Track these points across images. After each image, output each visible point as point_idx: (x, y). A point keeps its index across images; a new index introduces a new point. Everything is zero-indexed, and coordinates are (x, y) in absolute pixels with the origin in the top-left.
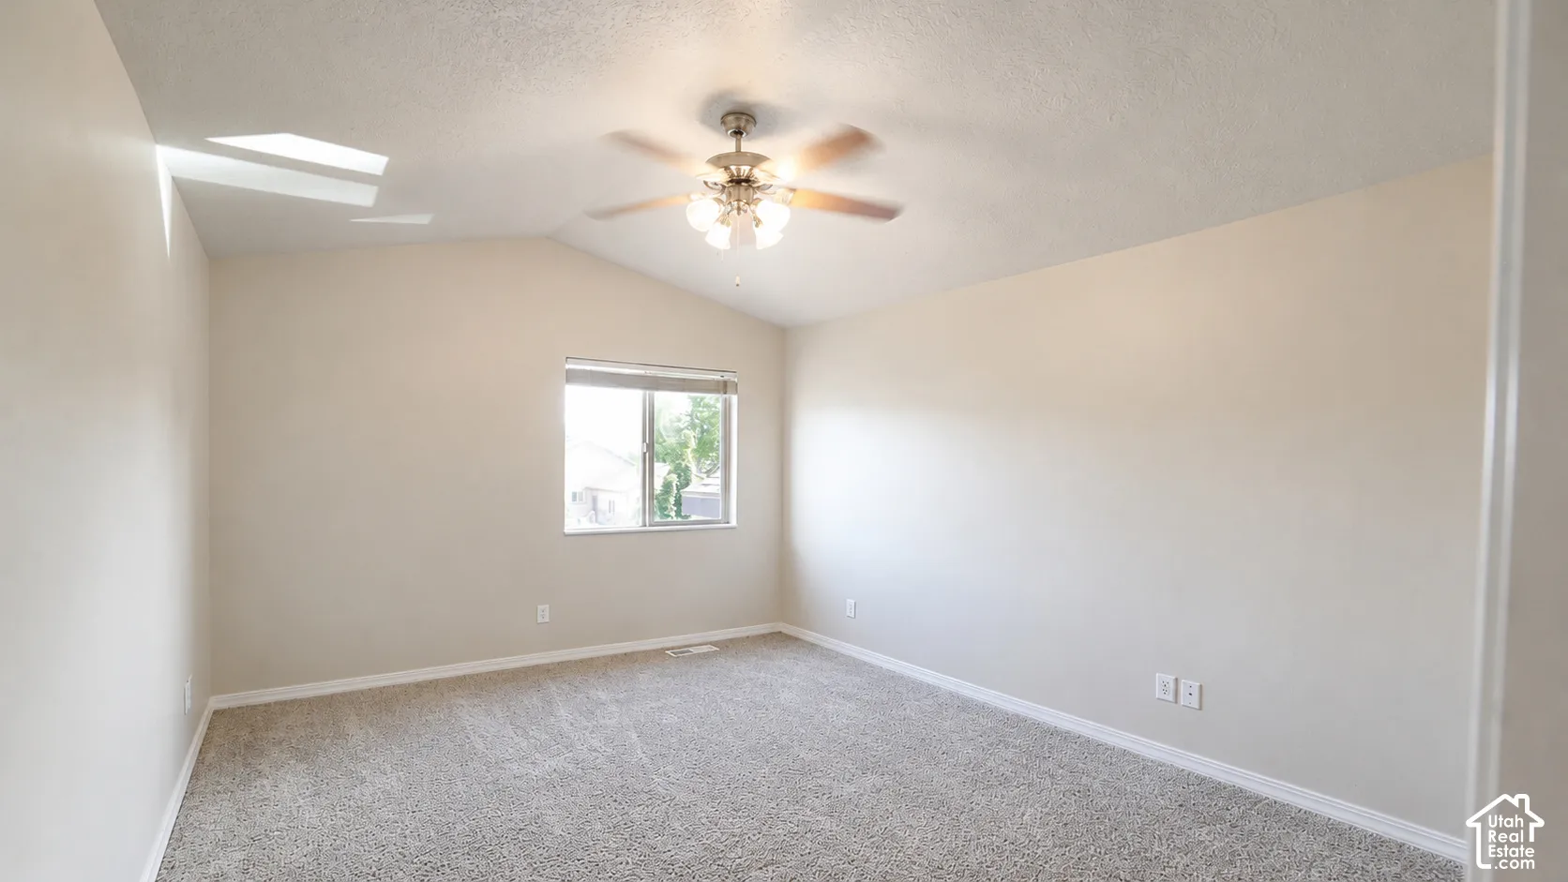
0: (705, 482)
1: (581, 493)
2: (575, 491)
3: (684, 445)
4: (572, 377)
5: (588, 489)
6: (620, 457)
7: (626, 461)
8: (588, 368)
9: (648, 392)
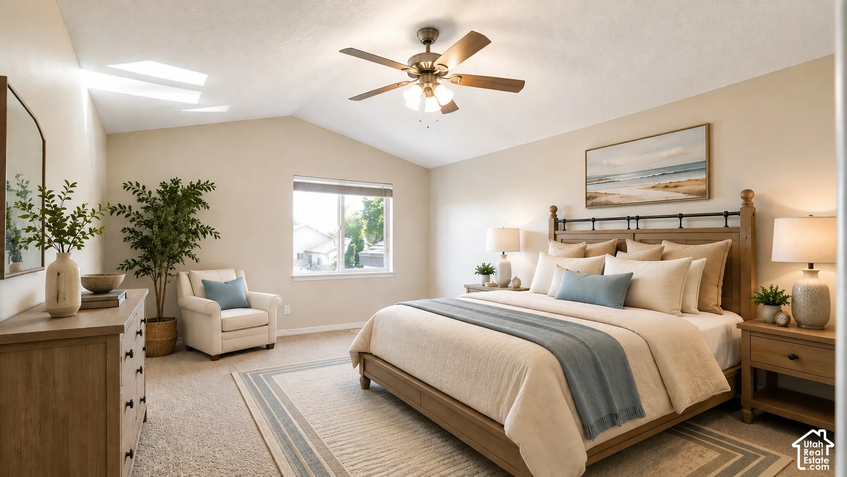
0: (371, 247)
1: (302, 254)
2: (298, 252)
3: (361, 227)
4: (297, 186)
5: (306, 252)
6: (324, 235)
7: (327, 236)
8: (305, 181)
9: (341, 195)
